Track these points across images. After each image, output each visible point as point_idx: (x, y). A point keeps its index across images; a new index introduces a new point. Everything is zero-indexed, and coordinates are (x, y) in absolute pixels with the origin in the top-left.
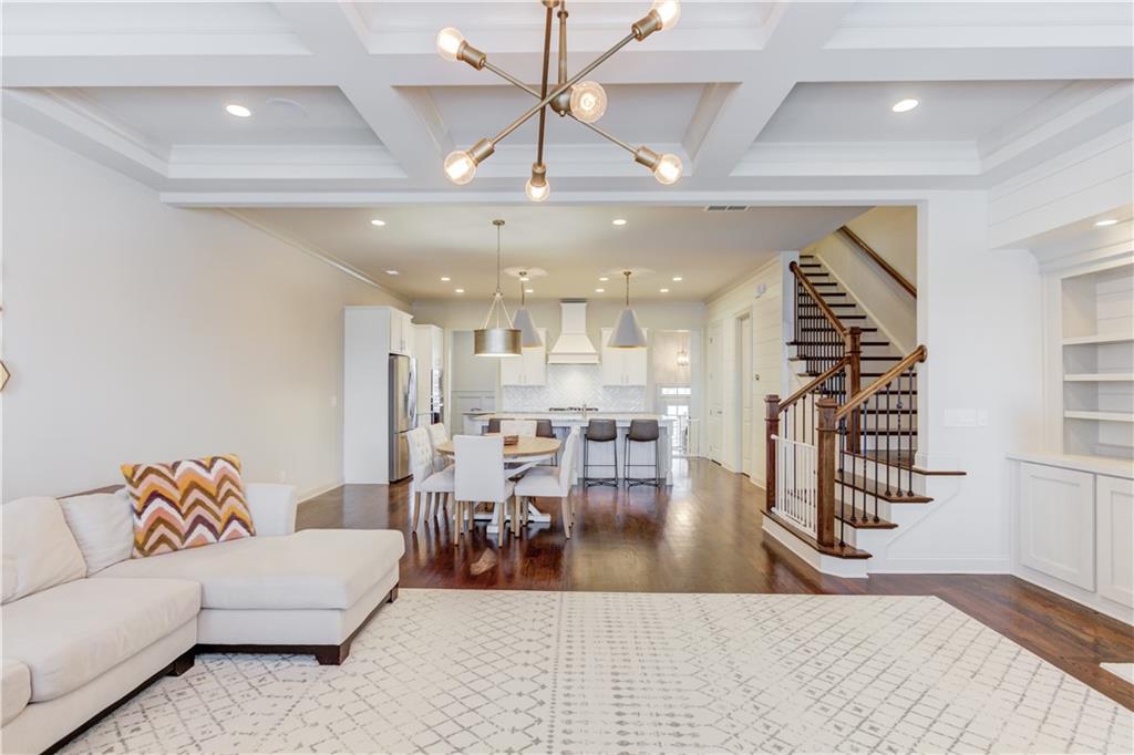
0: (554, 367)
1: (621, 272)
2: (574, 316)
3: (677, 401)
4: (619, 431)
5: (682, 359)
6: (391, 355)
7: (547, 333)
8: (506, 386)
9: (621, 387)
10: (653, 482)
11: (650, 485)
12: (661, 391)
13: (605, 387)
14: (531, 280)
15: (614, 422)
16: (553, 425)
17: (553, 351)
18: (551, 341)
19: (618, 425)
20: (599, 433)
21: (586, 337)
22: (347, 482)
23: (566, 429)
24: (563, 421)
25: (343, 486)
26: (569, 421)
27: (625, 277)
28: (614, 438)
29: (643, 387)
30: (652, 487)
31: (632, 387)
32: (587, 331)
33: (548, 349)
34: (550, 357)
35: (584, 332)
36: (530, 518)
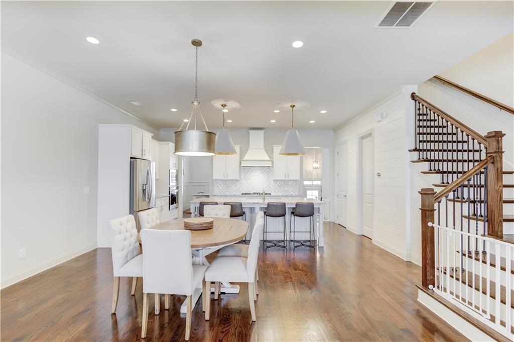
0: (244, 169)
1: (289, 105)
2: (257, 138)
3: (312, 188)
4: (287, 210)
5: (316, 165)
6: (131, 158)
7: (241, 148)
8: (216, 180)
9: (284, 180)
10: (308, 244)
11: (306, 246)
12: (303, 183)
13: (275, 181)
14: (230, 111)
15: (284, 204)
16: (243, 206)
17: (244, 159)
18: (243, 153)
19: (287, 206)
20: (274, 211)
21: (264, 150)
22: (99, 246)
23: (252, 210)
24: (249, 204)
25: (97, 249)
26: (254, 203)
27: (292, 108)
28: (284, 215)
29: (297, 180)
30: (308, 248)
31: (291, 180)
32: (264, 147)
33: (241, 157)
34: (242, 162)
35: (263, 147)
36: (222, 290)
